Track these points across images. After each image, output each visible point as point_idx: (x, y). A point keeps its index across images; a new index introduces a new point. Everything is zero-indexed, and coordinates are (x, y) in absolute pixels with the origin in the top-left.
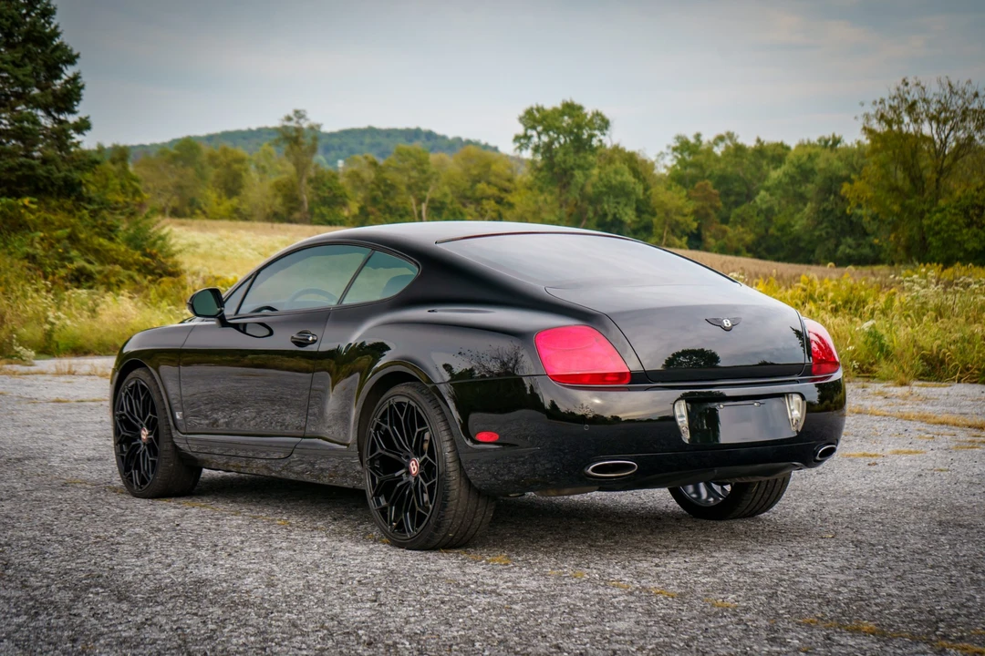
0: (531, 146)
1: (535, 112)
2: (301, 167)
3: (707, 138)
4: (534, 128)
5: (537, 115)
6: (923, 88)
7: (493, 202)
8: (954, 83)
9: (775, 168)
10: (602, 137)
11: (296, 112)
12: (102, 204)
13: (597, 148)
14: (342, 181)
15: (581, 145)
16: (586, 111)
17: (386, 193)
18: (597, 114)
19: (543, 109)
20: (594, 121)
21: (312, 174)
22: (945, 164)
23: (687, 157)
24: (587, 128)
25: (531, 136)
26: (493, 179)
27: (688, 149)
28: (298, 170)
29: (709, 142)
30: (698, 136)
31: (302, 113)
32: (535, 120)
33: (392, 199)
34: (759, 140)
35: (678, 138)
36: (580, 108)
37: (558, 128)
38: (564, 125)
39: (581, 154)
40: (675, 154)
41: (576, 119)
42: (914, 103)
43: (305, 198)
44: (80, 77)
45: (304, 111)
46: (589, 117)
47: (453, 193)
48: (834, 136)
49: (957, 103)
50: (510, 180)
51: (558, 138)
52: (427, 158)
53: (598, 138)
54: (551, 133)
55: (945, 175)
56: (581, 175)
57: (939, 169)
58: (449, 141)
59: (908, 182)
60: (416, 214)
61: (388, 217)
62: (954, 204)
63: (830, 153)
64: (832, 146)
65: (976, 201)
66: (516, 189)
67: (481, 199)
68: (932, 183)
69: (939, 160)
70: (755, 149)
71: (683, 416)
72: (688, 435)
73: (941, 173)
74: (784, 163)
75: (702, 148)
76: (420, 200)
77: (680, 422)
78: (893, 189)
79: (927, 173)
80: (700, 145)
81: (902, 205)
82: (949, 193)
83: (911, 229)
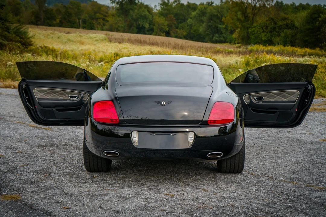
0: (116, 2)
2: (41, 7)
7: (101, 20)
9: (193, 11)
13: (137, 3)
14: (54, 12)
15: (132, 2)
17: (68, 16)
21: (44, 9)
23: (165, 7)
26: (102, 12)
27: (165, 4)
28: (39, 8)
29: (172, 2)
33: (71, 18)
34: (188, 2)
39: (132, 5)
40: (161, 6)
43: (42, 17)
47: (89, 16)
48: (211, 2)
50: (107, 13)
52: (80, 5)
53: (137, 0)
56: (132, 12)
57: (253, 13)
60: (78, 23)
61: (69, 24)
62: (259, 25)
63: (210, 7)
64: (211, 5)
65: (266, 24)
66: (109, 16)
67: (98, 19)
68: (251, 18)
69: (254, 11)
70: (187, 5)
71: (136, 137)
72: (137, 144)
73: (254, 15)
74: (197, 10)
75: (170, 4)
76: (79, 19)
77: (134, 139)
78: (239, 20)
79: (250, 15)
80: (169, 3)
81: (242, 25)
82: (257, 21)
83: (244, 33)
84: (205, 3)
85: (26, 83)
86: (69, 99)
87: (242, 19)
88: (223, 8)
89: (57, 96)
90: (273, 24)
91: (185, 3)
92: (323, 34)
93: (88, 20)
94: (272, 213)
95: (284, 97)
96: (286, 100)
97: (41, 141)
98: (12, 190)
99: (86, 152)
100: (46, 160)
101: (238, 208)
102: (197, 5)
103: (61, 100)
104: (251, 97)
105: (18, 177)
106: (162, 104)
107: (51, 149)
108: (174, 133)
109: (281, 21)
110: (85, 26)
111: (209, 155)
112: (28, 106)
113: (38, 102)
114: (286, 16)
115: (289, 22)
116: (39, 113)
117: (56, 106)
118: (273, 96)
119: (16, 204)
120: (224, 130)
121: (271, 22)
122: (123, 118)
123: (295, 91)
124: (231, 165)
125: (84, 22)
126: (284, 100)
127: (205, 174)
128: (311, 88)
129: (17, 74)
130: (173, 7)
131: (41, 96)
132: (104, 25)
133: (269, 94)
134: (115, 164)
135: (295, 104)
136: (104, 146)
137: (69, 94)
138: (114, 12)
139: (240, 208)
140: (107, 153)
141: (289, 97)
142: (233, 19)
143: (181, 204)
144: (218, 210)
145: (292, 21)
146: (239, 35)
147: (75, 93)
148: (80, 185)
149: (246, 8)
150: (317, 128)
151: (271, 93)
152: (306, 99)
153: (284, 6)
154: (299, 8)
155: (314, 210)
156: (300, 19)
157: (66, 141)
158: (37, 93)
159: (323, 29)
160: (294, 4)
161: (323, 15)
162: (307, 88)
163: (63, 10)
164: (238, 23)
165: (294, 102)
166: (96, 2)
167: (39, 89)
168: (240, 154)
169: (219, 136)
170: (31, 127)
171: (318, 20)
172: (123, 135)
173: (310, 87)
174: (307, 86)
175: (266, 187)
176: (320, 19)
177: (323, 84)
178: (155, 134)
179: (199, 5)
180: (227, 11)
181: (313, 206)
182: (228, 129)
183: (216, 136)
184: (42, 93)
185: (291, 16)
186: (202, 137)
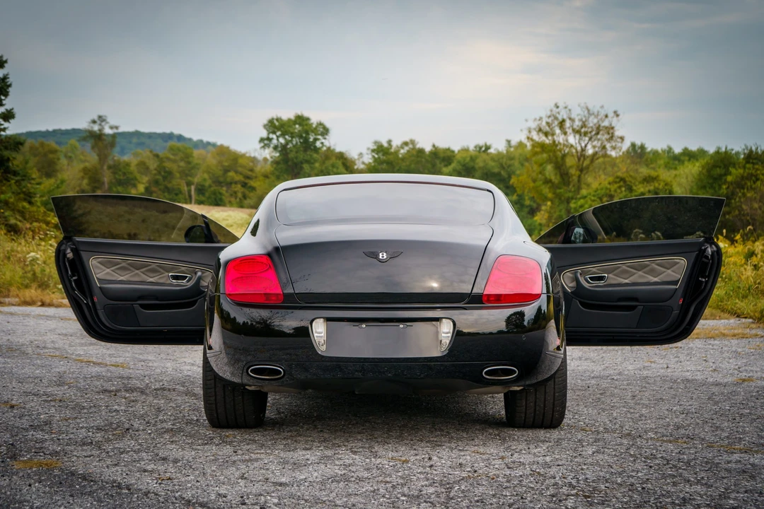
0: (272, 146)
1: (275, 122)
2: (103, 158)
3: (396, 143)
4: (274, 133)
5: (277, 124)
6: (570, 110)
7: (239, 186)
8: (590, 107)
9: (446, 166)
10: (323, 141)
11: (100, 117)
12: (25, 176)
13: (319, 149)
14: (133, 168)
15: (308, 146)
16: (312, 121)
17: (165, 178)
18: (320, 124)
19: (281, 119)
20: (318, 129)
21: (111, 162)
22: (585, 165)
23: (382, 157)
24: (313, 134)
25: (272, 139)
26: (240, 169)
27: (382, 150)
28: (100, 159)
29: (397, 146)
30: (389, 142)
31: (104, 118)
32: (275, 127)
33: (170, 182)
34: (434, 146)
35: (376, 143)
36: (308, 119)
37: (292, 133)
38: (296, 131)
39: (308, 153)
40: (374, 154)
41: (305, 127)
42: (564, 121)
43: (106, 180)
44: (8, 78)
45: (105, 116)
46: (314, 126)
47: (210, 178)
48: (486, 145)
49: (592, 122)
50: (252, 170)
51: (291, 141)
52: (192, 153)
53: (320, 141)
54: (287, 137)
55: (585, 172)
56: (308, 168)
57: (580, 168)
58: (194, 142)
59: (558, 177)
60: (187, 193)
61: (166, 194)
62: (593, 193)
63: (484, 156)
64: (484, 151)
65: (608, 191)
66: (256, 177)
67: (231, 183)
68: (575, 178)
69: (581, 162)
70: (431, 152)
71: (321, 333)
72: (324, 348)
73: (581, 171)
74: (453, 162)
75: (392, 150)
76: (189, 184)
77: (317, 336)
78: (547, 181)
79: (573, 171)
80: (391, 148)
81: (554, 193)
82: (588, 185)
83: (560, 211)
84: (472, 148)
85: (74, 245)
86: (169, 282)
87: (555, 179)
88: (512, 159)
89: (142, 274)
90: (625, 191)
91: (428, 148)
92: (737, 212)
93: (210, 186)
94: (630, 485)
95: (653, 272)
96: (656, 279)
97: (104, 384)
98: (42, 454)
99: (209, 378)
100: (116, 411)
101: (555, 478)
102: (453, 152)
103: (152, 283)
104: (579, 275)
105: (53, 436)
106: (381, 257)
107: (128, 395)
108: (408, 324)
109: (643, 183)
110: (203, 198)
111: (488, 373)
112: (78, 298)
113: (100, 288)
114: (653, 174)
115: (661, 187)
116: (101, 313)
117: (140, 298)
118: (626, 272)
119: (51, 474)
120: (519, 320)
121: (620, 187)
122: (292, 291)
123: (676, 259)
124: (535, 406)
125: (201, 190)
126: (652, 281)
127: (479, 430)
128: (713, 252)
129: (49, 280)
130: (400, 156)
131: (108, 273)
132: (245, 197)
133: (619, 267)
134: (273, 417)
135: (676, 289)
136: (249, 358)
137: (169, 272)
138: (268, 168)
139: (557, 479)
140: (255, 371)
141: (665, 272)
142: (534, 181)
143: (425, 472)
144: (508, 481)
145: (666, 184)
146: (549, 217)
147: (183, 268)
148: (194, 447)
149: (564, 156)
150: (728, 363)
151: (624, 265)
152: (702, 277)
153: (649, 153)
154: (682, 158)
155: (725, 481)
156: (683, 180)
157: (161, 384)
158: (97, 267)
159: (737, 199)
160: (670, 149)
161: (736, 169)
162: (702, 252)
163: (153, 165)
164: (546, 191)
165: (675, 283)
166: (228, 148)
167: (103, 257)
168: (556, 380)
169: (508, 332)
170: (82, 362)
171: (726, 180)
172: (291, 332)
173: (709, 250)
174: (703, 248)
175: (617, 447)
176: (729, 178)
177: (739, 287)
178: (364, 326)
179: (459, 151)
180: (522, 165)
181: (723, 474)
182: (527, 318)
183: (500, 332)
184: (108, 268)
185: (665, 175)
186: (469, 334)
